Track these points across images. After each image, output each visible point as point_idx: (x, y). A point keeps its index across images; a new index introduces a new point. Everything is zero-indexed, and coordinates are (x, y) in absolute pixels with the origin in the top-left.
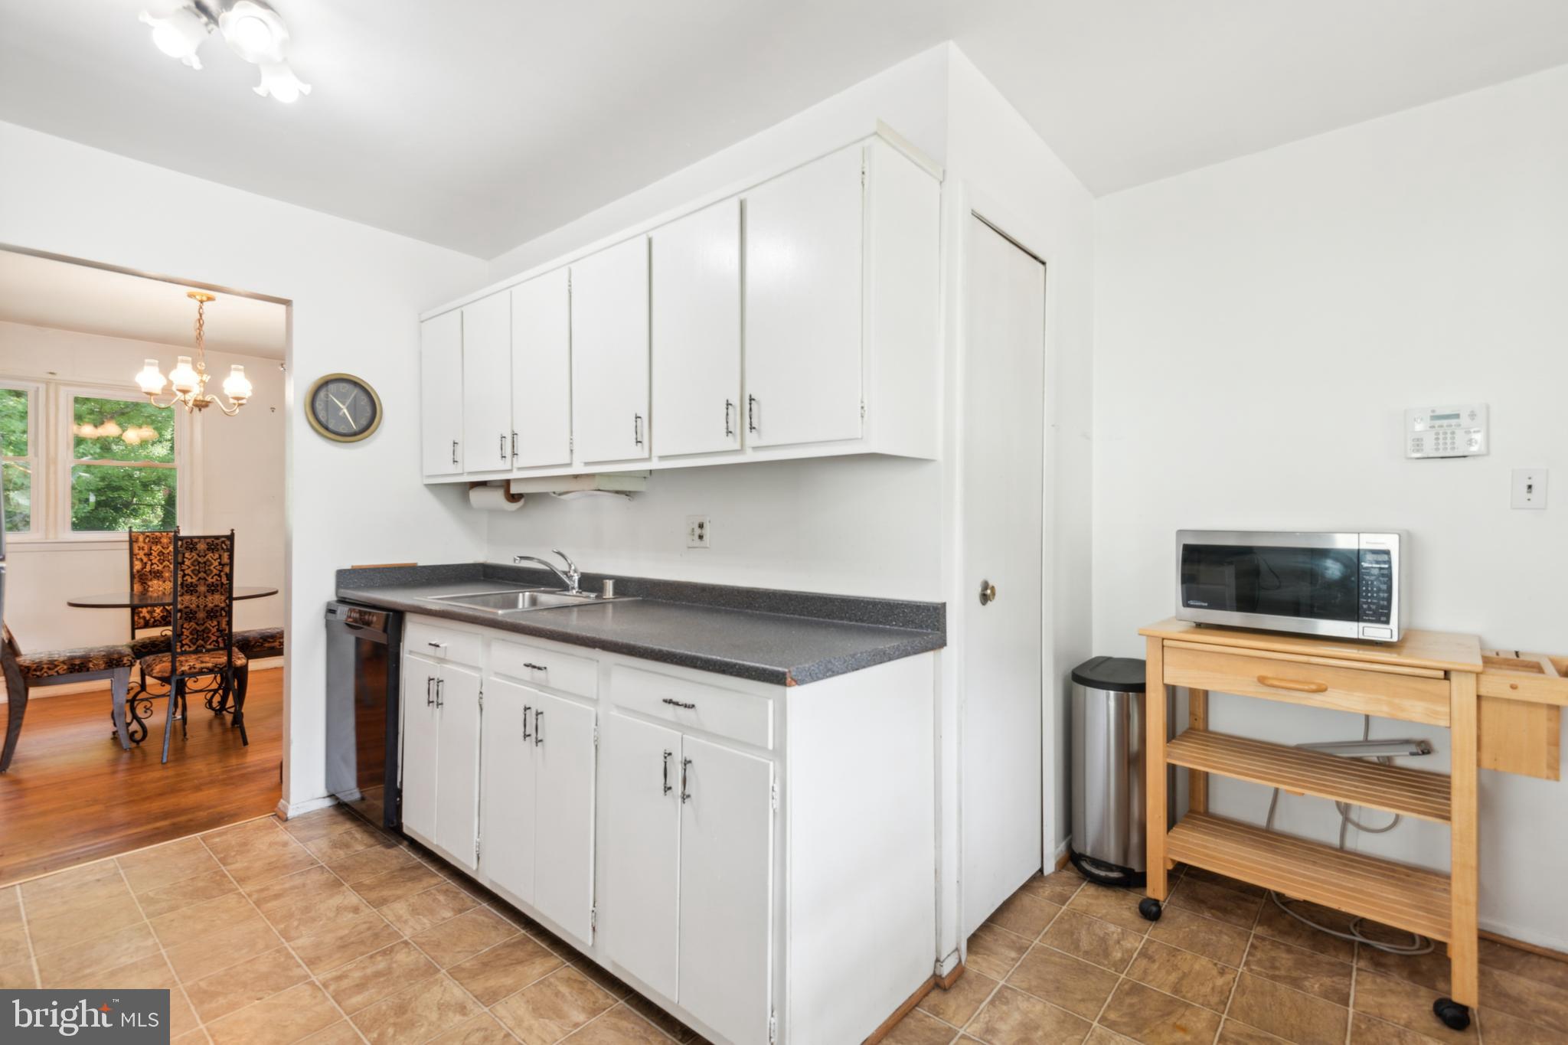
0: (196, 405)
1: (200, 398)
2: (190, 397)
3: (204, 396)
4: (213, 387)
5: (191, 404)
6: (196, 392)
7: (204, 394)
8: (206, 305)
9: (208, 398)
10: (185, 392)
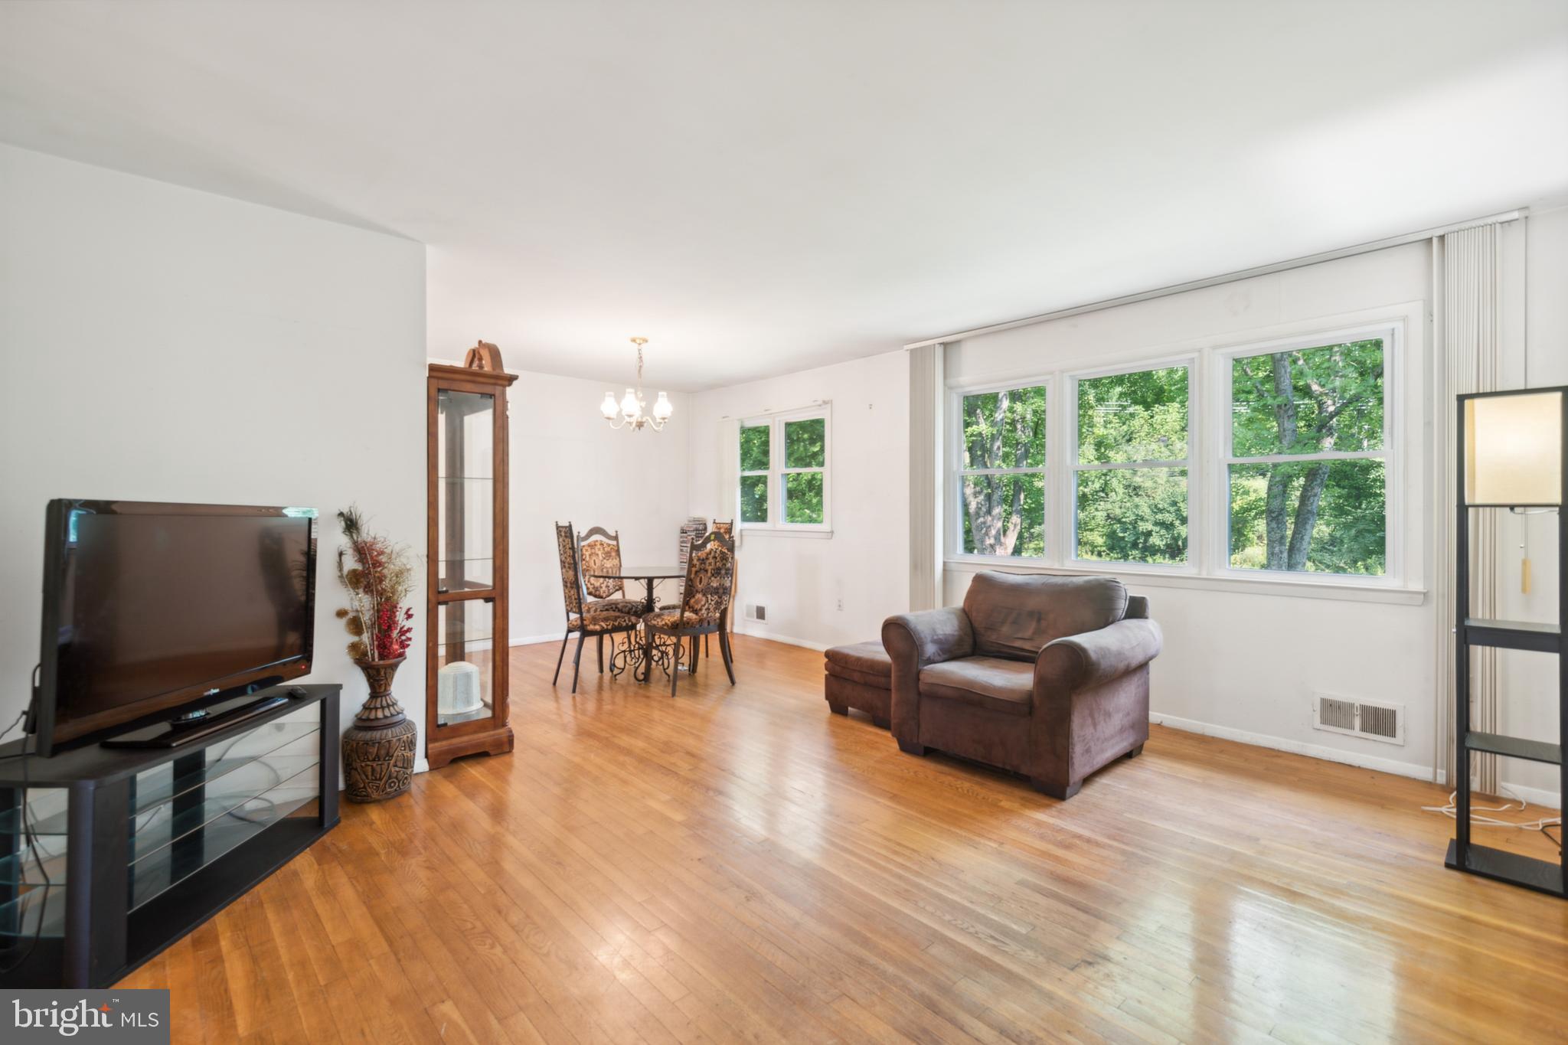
0: (637, 426)
1: (640, 420)
2: (634, 420)
3: (642, 418)
4: (647, 410)
5: (634, 425)
6: (637, 415)
7: (642, 417)
8: (644, 346)
9: (644, 420)
10: (630, 416)
